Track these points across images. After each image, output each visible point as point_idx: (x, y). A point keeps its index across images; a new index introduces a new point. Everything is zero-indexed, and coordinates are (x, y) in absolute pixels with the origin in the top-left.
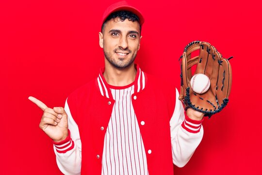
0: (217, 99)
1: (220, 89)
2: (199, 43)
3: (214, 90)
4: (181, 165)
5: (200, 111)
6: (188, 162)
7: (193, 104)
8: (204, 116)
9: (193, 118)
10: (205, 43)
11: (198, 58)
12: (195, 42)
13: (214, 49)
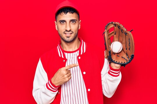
0: (127, 55)
1: (128, 49)
2: (113, 23)
3: (125, 50)
4: (109, 96)
5: (118, 64)
6: (113, 94)
7: (113, 60)
8: (121, 66)
9: (115, 68)
10: (116, 23)
11: (113, 32)
12: (110, 23)
13: (122, 26)
